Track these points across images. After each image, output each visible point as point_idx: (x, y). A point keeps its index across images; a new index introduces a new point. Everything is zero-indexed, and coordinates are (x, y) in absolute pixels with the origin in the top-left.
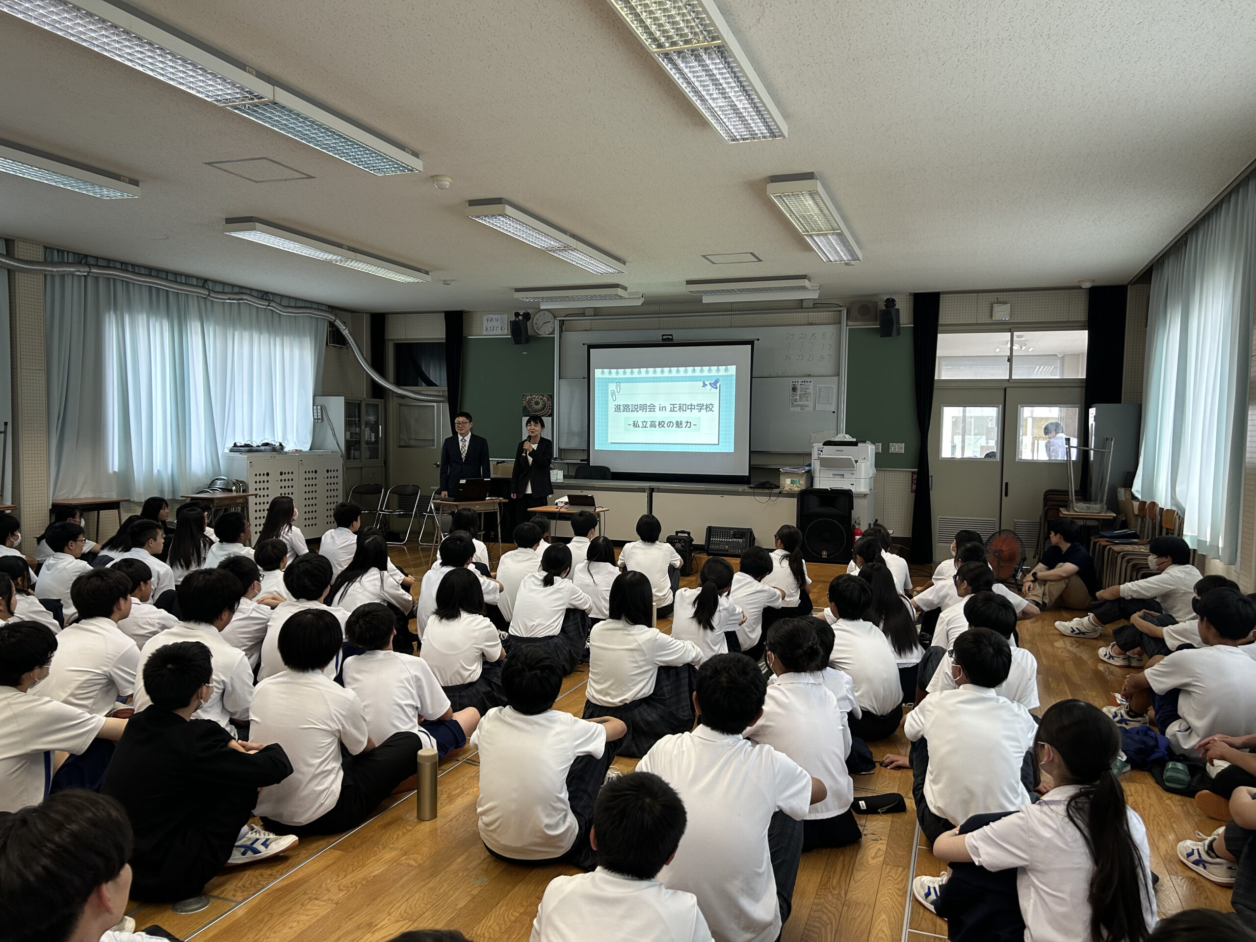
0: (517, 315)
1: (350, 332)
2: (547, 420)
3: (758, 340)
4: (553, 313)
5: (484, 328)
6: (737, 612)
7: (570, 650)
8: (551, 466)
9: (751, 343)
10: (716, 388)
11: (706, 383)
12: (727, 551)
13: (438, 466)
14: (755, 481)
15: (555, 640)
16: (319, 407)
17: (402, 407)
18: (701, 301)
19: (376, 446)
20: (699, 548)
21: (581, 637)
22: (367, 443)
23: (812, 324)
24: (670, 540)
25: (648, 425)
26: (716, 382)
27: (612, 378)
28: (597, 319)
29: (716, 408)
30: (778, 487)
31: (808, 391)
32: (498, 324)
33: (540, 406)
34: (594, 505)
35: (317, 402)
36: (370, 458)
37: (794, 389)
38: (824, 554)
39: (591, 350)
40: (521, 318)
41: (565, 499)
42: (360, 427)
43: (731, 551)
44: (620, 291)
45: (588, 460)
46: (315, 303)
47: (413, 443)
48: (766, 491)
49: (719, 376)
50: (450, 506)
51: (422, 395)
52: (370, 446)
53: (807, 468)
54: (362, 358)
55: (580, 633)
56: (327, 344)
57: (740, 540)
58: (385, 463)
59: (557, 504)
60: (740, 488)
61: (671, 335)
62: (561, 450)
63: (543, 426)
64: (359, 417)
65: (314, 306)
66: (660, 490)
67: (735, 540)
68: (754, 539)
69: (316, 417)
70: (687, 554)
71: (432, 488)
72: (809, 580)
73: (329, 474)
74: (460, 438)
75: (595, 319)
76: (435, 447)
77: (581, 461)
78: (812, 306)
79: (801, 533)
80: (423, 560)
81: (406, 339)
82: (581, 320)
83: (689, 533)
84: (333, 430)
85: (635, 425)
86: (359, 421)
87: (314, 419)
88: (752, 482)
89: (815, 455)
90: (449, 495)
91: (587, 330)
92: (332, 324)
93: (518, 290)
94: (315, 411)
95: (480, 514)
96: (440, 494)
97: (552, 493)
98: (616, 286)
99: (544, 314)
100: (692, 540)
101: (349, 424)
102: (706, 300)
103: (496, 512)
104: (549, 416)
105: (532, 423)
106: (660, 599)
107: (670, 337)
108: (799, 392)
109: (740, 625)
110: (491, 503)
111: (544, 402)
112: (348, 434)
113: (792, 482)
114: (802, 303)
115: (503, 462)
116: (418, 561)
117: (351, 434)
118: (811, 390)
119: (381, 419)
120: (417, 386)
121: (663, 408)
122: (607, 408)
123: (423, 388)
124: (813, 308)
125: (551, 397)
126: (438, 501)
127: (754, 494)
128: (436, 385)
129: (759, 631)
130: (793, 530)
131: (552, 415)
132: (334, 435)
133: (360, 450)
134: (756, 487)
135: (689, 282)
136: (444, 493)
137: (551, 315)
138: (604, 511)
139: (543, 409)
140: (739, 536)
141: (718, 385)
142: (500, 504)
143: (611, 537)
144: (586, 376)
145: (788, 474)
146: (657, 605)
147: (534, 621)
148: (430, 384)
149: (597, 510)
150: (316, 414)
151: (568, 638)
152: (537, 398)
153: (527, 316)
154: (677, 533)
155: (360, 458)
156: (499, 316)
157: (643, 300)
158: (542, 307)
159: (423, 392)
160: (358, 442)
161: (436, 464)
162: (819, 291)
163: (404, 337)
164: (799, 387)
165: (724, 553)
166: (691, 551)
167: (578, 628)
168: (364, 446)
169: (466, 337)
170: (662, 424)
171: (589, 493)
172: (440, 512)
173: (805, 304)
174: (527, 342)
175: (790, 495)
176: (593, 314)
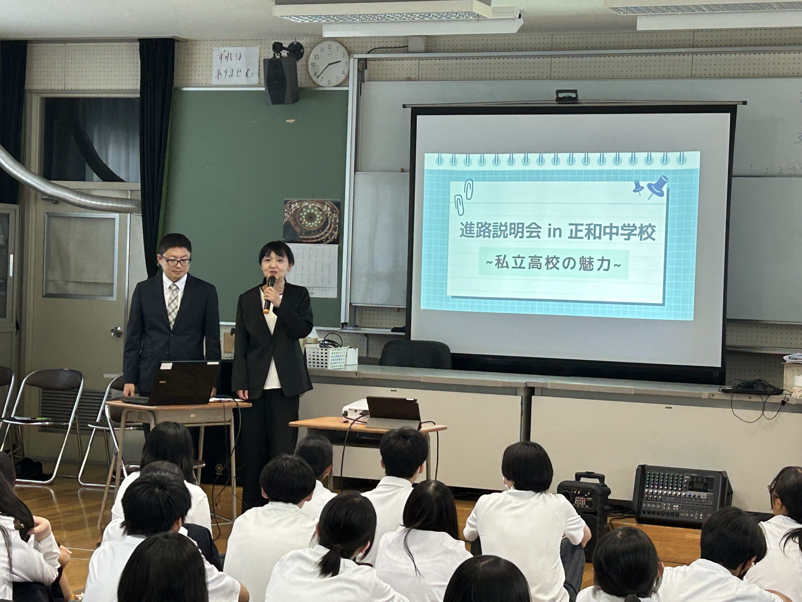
0: (278, 47)
2: (329, 250)
3: (745, 103)
4: (347, 45)
5: (215, 73)
9: (730, 109)
10: (661, 195)
11: (642, 184)
12: (677, 514)
13: (118, 334)
14: (734, 378)
17: (54, 221)
18: (634, 26)
20: (623, 508)
24: (565, 490)
25: (526, 263)
26: (661, 183)
27: (458, 172)
28: (431, 58)
29: (659, 235)
30: (779, 392)
32: (241, 65)
33: (317, 223)
34: (418, 418)
39: (420, 118)
40: (284, 53)
41: (363, 405)
43: (685, 516)
45: (407, 329)
47: (71, 288)
48: (756, 399)
49: (667, 171)
51: (92, 197)
57: (703, 495)
58: (18, 327)
59: (346, 414)
60: (704, 391)
61: (575, 91)
62: (354, 309)
63: (291, 260)
66: (546, 392)
67: (693, 493)
68: (730, 492)
70: (599, 518)
71: (106, 376)
74: (166, 282)
75: (427, 59)
76: (114, 298)
77: (394, 330)
80: (86, 516)
81: (65, 91)
82: (399, 59)
83: (602, 478)
85: (501, 263)
88: (727, 380)
90: (137, 391)
91: (409, 79)
96: (122, 390)
99: (330, 47)
100: (609, 492)
102: (644, 24)
103: (229, 427)
104: (334, 242)
105: (272, 254)
107: (573, 95)
110: (219, 409)
111: (324, 214)
116: (77, 518)
119: (13, 243)
120: (84, 180)
121: (554, 232)
122: (446, 229)
123: (95, 184)
125: (339, 206)
126: (119, 403)
127: (731, 405)
128: (119, 179)
131: (338, 241)
134: (736, 391)
136: (130, 387)
137: (343, 50)
138: (437, 430)
139: (323, 228)
140: (701, 486)
141: (664, 189)
142: (235, 411)
143: (450, 482)
144: (407, 167)
145: (798, 365)
148: (108, 175)
149: (424, 428)
152: (310, 207)
153: (297, 51)
154: (578, 476)
156: (241, 50)
157: (520, 23)
158: (326, 35)
159: (93, 193)
161: (115, 331)
163: (61, 87)
165: (670, 518)
166: (607, 513)
169: (178, 89)
170: (551, 262)
171: (409, 395)
172: (122, 424)
174: (296, 99)
176: (423, 48)
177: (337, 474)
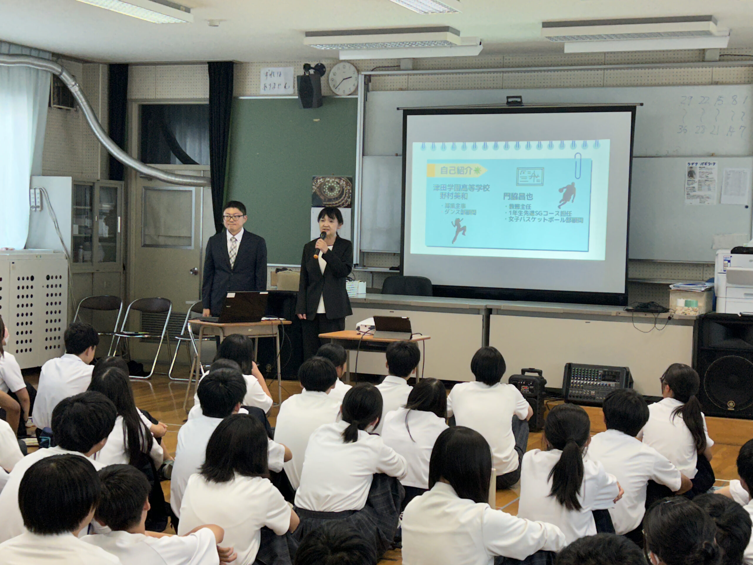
0: (307, 67)
1: (81, 90)
2: (345, 212)
3: (642, 104)
4: (356, 65)
5: (262, 86)
6: (610, 482)
7: (378, 530)
8: (350, 275)
9: (632, 109)
12: (594, 398)
13: (195, 273)
14: (634, 300)
15: (358, 516)
16: (38, 191)
17: (149, 193)
18: (562, 49)
19: (111, 244)
20: (554, 393)
21: (393, 513)
22: (102, 240)
23: (717, 83)
24: (514, 381)
28: (417, 74)
30: (666, 310)
31: (710, 176)
32: (281, 80)
33: (336, 193)
34: (409, 331)
35: (35, 185)
36: (104, 261)
37: (691, 174)
38: (731, 405)
39: (409, 117)
40: (312, 72)
41: (371, 322)
42: (92, 218)
43: (599, 399)
44: (449, 36)
45: (401, 268)
46: (36, 49)
47: (161, 241)
48: (650, 315)
50: (213, 328)
51: (177, 175)
52: (105, 244)
53: (708, 285)
54: (96, 124)
55: (391, 506)
56: (50, 105)
57: (612, 384)
58: (124, 268)
59: (358, 328)
60: (613, 310)
61: (520, 97)
62: (363, 254)
63: (341, 221)
64: (91, 204)
65: (34, 53)
66: (501, 312)
67: (605, 383)
68: (632, 382)
69: (33, 204)
70: (538, 402)
71: (188, 302)
72: (710, 442)
73: (50, 282)
74: (229, 236)
75: (414, 75)
76: (192, 247)
77: (391, 268)
78: (718, 58)
79: (697, 374)
80: (174, 401)
81: (155, 100)
82: (394, 75)
83: (540, 373)
84: (56, 222)
86: (91, 210)
87: (31, 207)
88: (629, 302)
89: (719, 267)
90: (211, 314)
91: (401, 89)
92: (56, 78)
93: (309, 34)
94: (33, 196)
95: (253, 339)
97: (351, 313)
98: (445, 29)
99: (344, 67)
100: (545, 382)
101: (77, 214)
102: (570, 48)
103: (275, 338)
104: (348, 207)
105: (326, 217)
106: (501, 463)
107: (519, 100)
108: (697, 178)
109: (615, 501)
110: (268, 325)
111: (341, 186)
112: (76, 227)
113: (687, 304)
114: (704, 53)
115: (285, 269)
116: (168, 403)
117: (80, 227)
118: (714, 175)
119: (120, 209)
120: (169, 163)
123: (177, 166)
124: (720, 60)
125: (351, 181)
126: (198, 322)
127: (632, 320)
128: (194, 163)
129: (641, 510)
130: (685, 370)
131: (351, 205)
132: (58, 228)
133: (91, 248)
134: (636, 310)
135: (546, 25)
136: (206, 312)
137: (353, 68)
138: (423, 340)
139: (340, 196)
140: (609, 378)
142: (280, 326)
144: (400, 152)
145: (680, 291)
146: (497, 471)
147: (328, 489)
148: (186, 160)
149: (415, 337)
150: (33, 200)
151: (375, 513)
152: (331, 181)
153: (320, 69)
154: (523, 371)
155: (91, 261)
156: (280, 69)
157: (481, 48)
158: (342, 58)
159: (176, 172)
160: (89, 239)
161: (193, 270)
162: (728, 38)
163: (153, 97)
164: (697, 171)
165: (589, 400)
166: (543, 397)
167: (388, 500)
168: (96, 243)
169: (236, 98)
171: (403, 314)
172: (200, 336)
173: (708, 56)
174: (320, 104)
175: (683, 322)
176: (411, 67)
177: (352, 370)
